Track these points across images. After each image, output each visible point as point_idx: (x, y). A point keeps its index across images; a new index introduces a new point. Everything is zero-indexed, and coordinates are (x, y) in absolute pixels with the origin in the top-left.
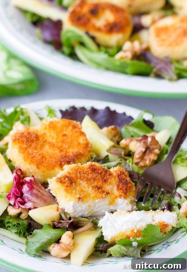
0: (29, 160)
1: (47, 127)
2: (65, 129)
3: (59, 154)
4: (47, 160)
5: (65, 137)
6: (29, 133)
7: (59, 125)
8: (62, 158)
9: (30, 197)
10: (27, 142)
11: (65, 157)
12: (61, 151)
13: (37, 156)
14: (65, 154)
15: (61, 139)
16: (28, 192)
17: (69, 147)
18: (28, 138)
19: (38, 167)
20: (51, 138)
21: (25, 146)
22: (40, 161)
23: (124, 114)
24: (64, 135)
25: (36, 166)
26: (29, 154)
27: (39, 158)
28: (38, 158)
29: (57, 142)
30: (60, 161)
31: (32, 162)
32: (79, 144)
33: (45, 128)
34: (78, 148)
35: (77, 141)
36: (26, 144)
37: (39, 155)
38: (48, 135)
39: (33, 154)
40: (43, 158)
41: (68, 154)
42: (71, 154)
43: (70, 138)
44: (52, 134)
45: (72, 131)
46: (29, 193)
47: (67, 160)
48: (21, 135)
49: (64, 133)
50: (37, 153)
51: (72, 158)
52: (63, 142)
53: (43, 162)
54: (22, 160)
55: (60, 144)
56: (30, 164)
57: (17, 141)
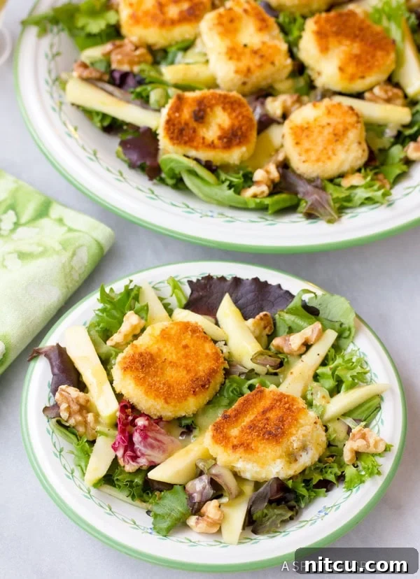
0: (153, 394)
1: (159, 338)
2: (183, 338)
3: (188, 377)
4: (176, 390)
5: (187, 350)
6: (141, 355)
7: (173, 332)
8: (193, 381)
9: (143, 449)
10: (142, 369)
11: (197, 379)
12: (188, 371)
13: (162, 386)
14: (196, 375)
15: (183, 352)
16: (140, 442)
17: (196, 363)
18: (143, 362)
19: (167, 402)
20: (168, 354)
21: (142, 375)
22: (168, 394)
23: (279, 286)
24: (186, 347)
25: (163, 401)
26: (150, 386)
27: (165, 389)
28: (163, 389)
29: (179, 359)
30: (193, 388)
31: (157, 396)
32: (207, 355)
33: (158, 341)
34: (208, 362)
35: (204, 351)
36: (143, 372)
37: (164, 384)
38: (165, 350)
39: (155, 384)
40: (169, 387)
41: (199, 375)
42: (202, 373)
43: (193, 348)
44: (169, 347)
45: (192, 336)
46: (142, 444)
47: (200, 383)
48: (132, 359)
49: (184, 343)
50: (159, 381)
51: (206, 380)
52: (186, 356)
53: (171, 394)
54: (143, 396)
55: (183, 361)
56: (154, 399)
57: (129, 370)
